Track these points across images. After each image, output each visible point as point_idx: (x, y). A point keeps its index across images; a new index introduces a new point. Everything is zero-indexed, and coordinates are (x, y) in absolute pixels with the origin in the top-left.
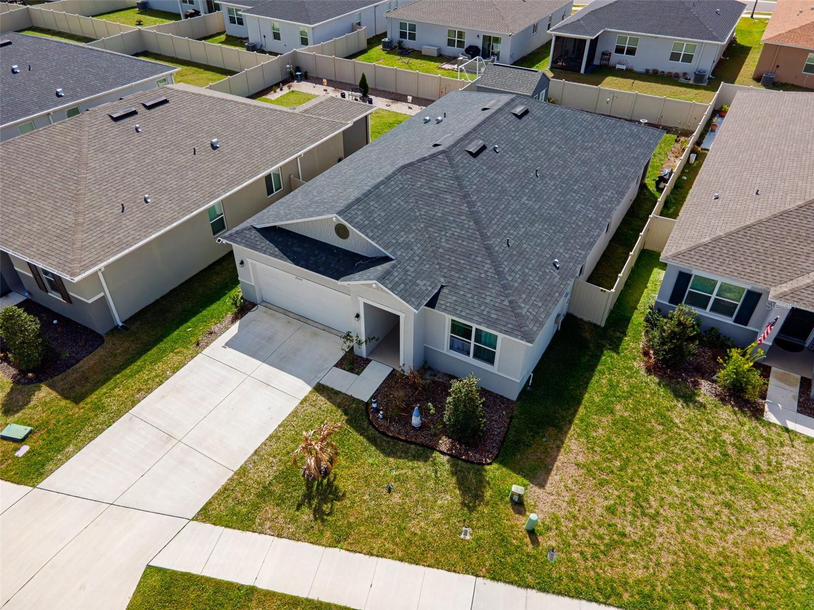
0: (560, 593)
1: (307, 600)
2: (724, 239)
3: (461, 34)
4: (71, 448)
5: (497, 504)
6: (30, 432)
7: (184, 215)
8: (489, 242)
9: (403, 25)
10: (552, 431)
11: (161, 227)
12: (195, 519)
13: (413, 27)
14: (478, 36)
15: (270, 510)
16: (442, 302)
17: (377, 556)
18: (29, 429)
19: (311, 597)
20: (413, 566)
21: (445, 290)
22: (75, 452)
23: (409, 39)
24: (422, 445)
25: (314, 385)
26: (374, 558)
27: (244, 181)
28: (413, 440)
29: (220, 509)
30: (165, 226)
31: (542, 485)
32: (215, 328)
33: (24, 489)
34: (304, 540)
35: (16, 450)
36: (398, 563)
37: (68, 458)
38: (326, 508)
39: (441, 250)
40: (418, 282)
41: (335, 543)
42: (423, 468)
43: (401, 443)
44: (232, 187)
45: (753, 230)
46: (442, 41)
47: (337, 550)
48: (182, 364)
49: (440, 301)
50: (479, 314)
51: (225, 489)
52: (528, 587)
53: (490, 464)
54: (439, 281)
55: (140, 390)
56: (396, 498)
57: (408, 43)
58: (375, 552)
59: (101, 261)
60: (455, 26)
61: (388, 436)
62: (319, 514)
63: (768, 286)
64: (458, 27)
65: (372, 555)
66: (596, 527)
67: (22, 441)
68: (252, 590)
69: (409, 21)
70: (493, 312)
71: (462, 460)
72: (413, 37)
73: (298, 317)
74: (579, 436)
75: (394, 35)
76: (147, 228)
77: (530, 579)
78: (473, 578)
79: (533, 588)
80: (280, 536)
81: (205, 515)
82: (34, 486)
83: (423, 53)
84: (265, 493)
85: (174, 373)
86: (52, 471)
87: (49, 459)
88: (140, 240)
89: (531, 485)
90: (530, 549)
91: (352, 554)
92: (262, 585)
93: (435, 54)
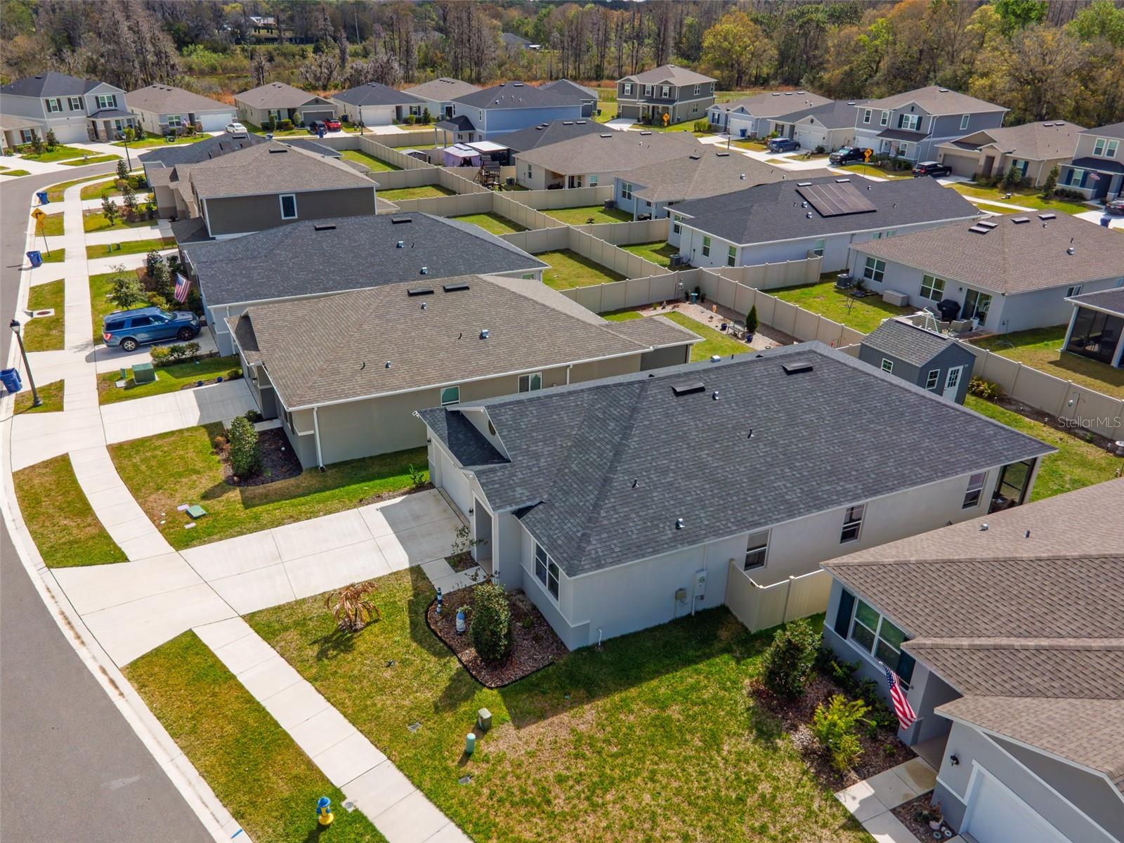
0: (439, 807)
1: (258, 703)
2: (911, 566)
3: (939, 284)
4: (216, 537)
5: (463, 721)
6: (204, 515)
7: (411, 387)
8: (612, 476)
9: (870, 261)
10: (582, 693)
11: (382, 391)
12: (243, 617)
13: (881, 265)
14: (961, 289)
15: (292, 635)
16: (530, 516)
17: (332, 704)
18: (204, 512)
19: (262, 703)
20: (351, 725)
21: (541, 507)
22: (216, 540)
23: (875, 279)
24: (450, 647)
25: (414, 565)
26: (329, 704)
27: (488, 373)
28: (447, 640)
29: (263, 619)
30: (388, 391)
31: (518, 728)
32: (385, 494)
33: (172, 549)
34: (295, 667)
35: (188, 523)
36: (342, 716)
37: (210, 542)
38: (331, 653)
39: (566, 471)
40: (517, 489)
41: (312, 680)
42: (432, 663)
43: (434, 637)
44: (472, 376)
45: (956, 567)
46: (913, 288)
47: (310, 684)
48: (337, 511)
49: (529, 515)
50: (549, 536)
51: (279, 607)
52: (419, 787)
53: (491, 688)
54: (541, 496)
55: (291, 517)
56: (388, 674)
57: (872, 284)
58: (332, 700)
59: (317, 402)
60: (932, 271)
61: (429, 627)
62: (322, 655)
63: (917, 634)
64: (936, 273)
65: (329, 701)
66: (530, 782)
67: (195, 519)
68: (233, 677)
69: (877, 257)
70: (562, 538)
71: (471, 674)
72: (879, 277)
73: (456, 509)
74: (604, 711)
75: (858, 271)
76: (371, 386)
77: (427, 785)
78: (386, 758)
79: (422, 791)
80: (282, 655)
81: (251, 619)
82: (177, 550)
83: (884, 299)
84: (301, 623)
85: (325, 515)
86: (195, 546)
87: (199, 538)
88: (359, 395)
89: (511, 723)
90: (452, 765)
91: (317, 693)
92: (240, 679)
93: (899, 304)
